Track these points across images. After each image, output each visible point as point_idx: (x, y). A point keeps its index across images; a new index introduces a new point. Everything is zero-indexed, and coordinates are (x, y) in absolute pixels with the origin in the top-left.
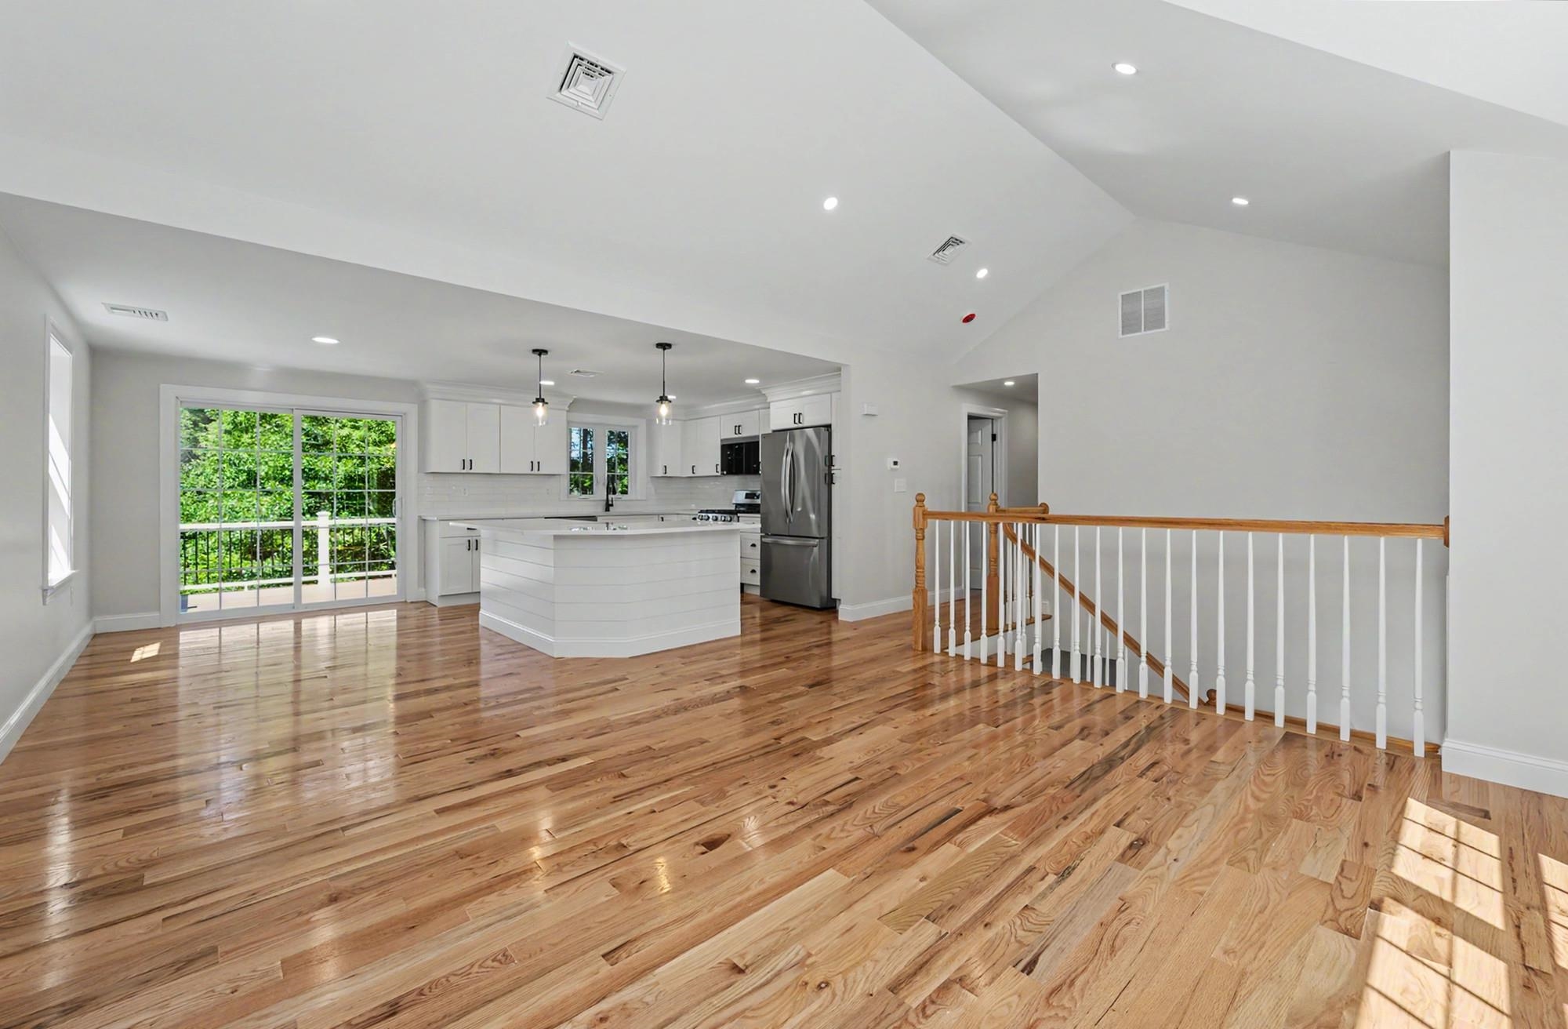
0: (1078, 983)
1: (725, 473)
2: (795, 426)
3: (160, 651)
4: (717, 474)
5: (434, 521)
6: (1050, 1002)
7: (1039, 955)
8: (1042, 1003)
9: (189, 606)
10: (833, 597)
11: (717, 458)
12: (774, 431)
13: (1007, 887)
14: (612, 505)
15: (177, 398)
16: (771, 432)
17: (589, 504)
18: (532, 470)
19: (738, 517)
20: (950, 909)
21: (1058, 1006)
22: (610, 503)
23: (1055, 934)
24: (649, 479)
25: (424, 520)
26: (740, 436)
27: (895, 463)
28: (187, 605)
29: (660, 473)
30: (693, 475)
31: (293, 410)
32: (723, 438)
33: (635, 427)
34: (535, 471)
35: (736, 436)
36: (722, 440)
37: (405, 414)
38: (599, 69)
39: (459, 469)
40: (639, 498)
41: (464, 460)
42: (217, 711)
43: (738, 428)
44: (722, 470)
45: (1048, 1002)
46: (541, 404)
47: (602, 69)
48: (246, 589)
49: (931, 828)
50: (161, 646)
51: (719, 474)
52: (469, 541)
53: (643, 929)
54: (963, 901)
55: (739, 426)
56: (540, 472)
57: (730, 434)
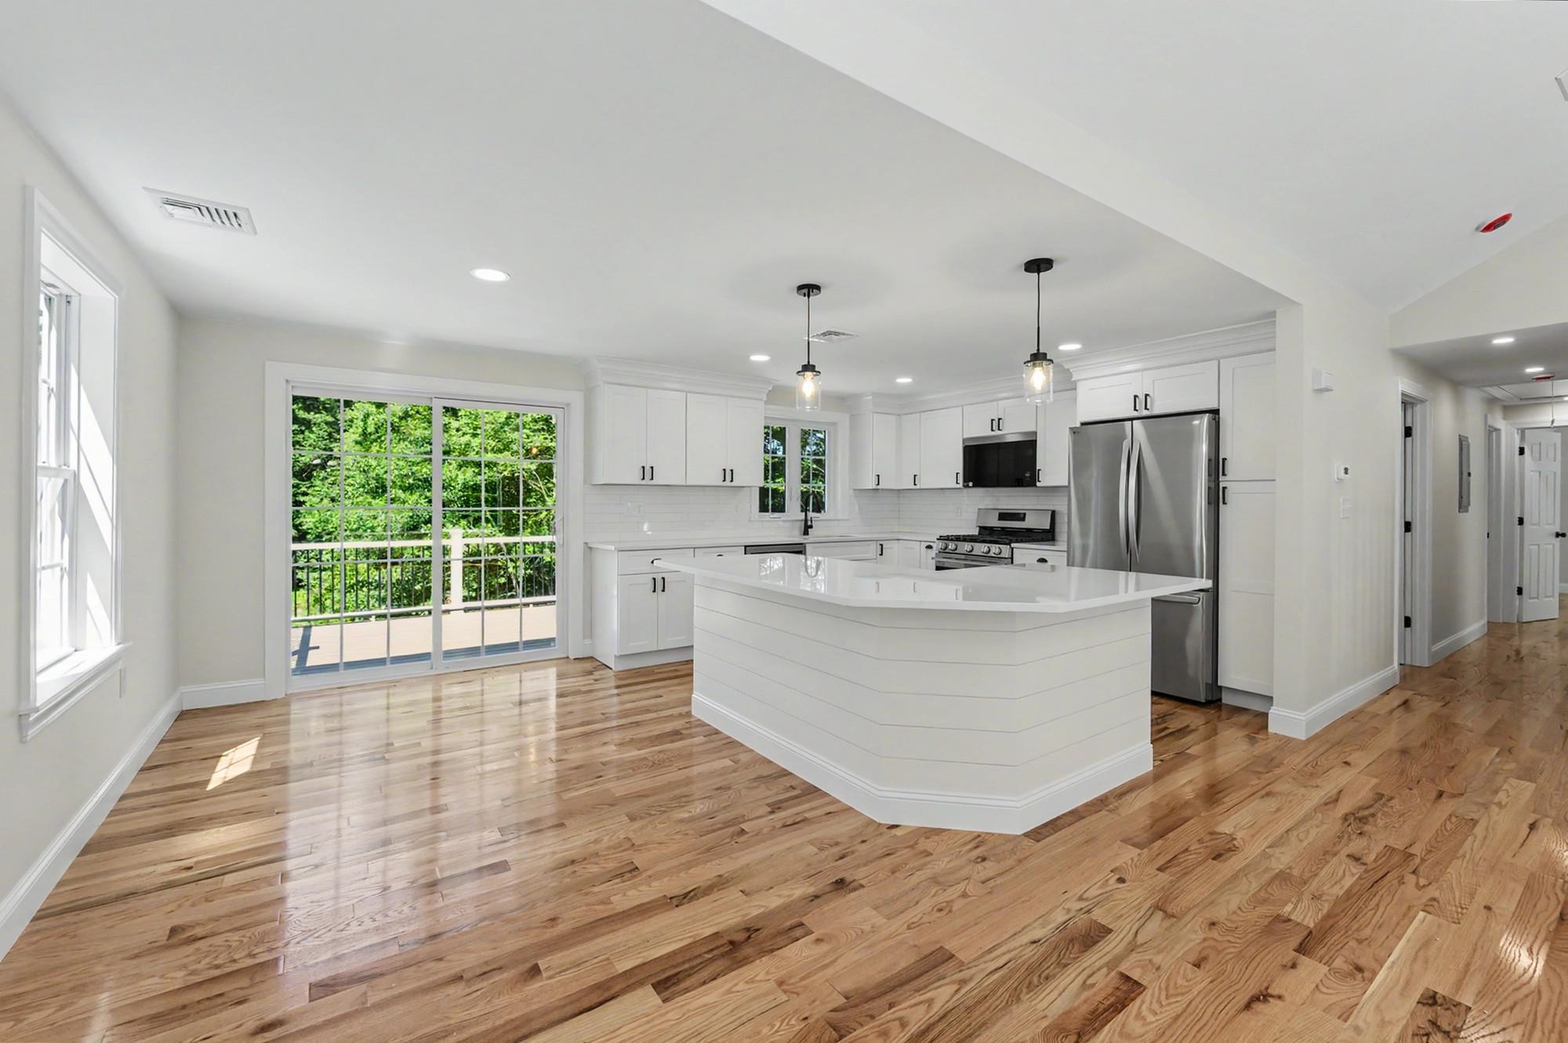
1: (971, 484)
2: (1136, 414)
3: (257, 759)
4: (958, 486)
5: (611, 551)
9: (311, 645)
10: (1219, 684)
11: (958, 465)
12: (1083, 424)
14: (811, 527)
15: (287, 381)
16: (1078, 425)
17: (781, 527)
18: (724, 480)
19: (1012, 549)
22: (809, 523)
24: (852, 491)
25: (590, 548)
26: (1000, 432)
27: (1346, 471)
28: (308, 644)
29: (872, 485)
30: (914, 487)
31: (431, 398)
32: (965, 437)
33: (834, 424)
34: (728, 483)
35: (993, 433)
36: (964, 440)
37: (568, 405)
39: (637, 480)
40: (840, 517)
41: (643, 467)
43: (996, 423)
44: (965, 481)
46: (809, 374)
48: (373, 619)
50: (260, 746)
51: (961, 486)
52: (654, 579)
55: (999, 419)
56: (733, 484)
57: (980, 430)
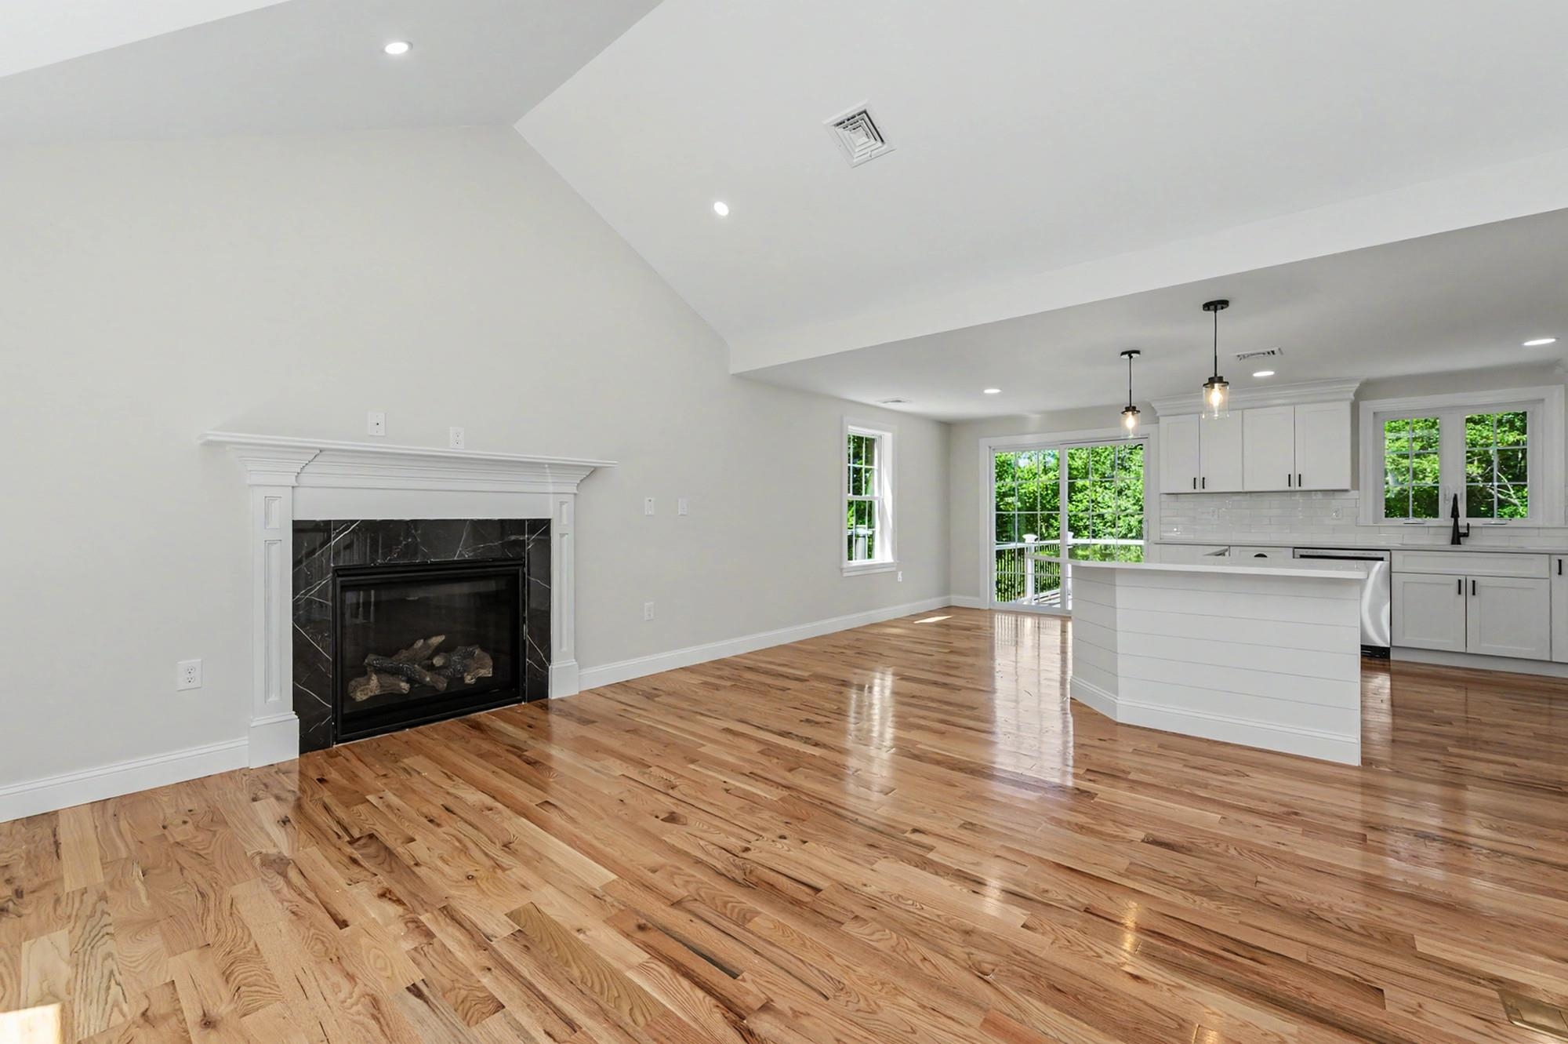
0: (373, 1024)
6: (366, 997)
7: (427, 1002)
8: (368, 990)
13: (543, 995)
20: (526, 946)
21: (358, 1001)
23: (438, 1012)
38: (846, 122)
42: (857, 655)
45: (368, 995)
47: (848, 120)
49: (685, 945)
53: (565, 808)
54: (535, 958)
